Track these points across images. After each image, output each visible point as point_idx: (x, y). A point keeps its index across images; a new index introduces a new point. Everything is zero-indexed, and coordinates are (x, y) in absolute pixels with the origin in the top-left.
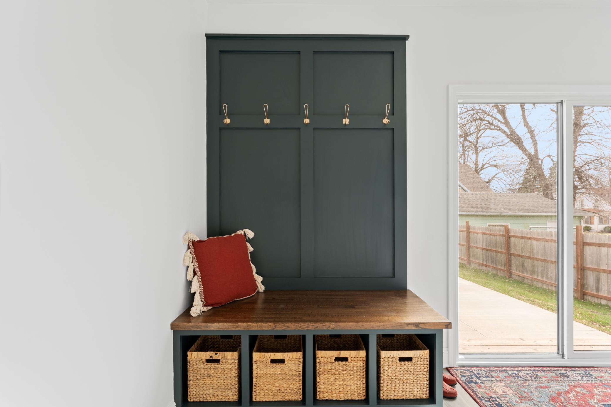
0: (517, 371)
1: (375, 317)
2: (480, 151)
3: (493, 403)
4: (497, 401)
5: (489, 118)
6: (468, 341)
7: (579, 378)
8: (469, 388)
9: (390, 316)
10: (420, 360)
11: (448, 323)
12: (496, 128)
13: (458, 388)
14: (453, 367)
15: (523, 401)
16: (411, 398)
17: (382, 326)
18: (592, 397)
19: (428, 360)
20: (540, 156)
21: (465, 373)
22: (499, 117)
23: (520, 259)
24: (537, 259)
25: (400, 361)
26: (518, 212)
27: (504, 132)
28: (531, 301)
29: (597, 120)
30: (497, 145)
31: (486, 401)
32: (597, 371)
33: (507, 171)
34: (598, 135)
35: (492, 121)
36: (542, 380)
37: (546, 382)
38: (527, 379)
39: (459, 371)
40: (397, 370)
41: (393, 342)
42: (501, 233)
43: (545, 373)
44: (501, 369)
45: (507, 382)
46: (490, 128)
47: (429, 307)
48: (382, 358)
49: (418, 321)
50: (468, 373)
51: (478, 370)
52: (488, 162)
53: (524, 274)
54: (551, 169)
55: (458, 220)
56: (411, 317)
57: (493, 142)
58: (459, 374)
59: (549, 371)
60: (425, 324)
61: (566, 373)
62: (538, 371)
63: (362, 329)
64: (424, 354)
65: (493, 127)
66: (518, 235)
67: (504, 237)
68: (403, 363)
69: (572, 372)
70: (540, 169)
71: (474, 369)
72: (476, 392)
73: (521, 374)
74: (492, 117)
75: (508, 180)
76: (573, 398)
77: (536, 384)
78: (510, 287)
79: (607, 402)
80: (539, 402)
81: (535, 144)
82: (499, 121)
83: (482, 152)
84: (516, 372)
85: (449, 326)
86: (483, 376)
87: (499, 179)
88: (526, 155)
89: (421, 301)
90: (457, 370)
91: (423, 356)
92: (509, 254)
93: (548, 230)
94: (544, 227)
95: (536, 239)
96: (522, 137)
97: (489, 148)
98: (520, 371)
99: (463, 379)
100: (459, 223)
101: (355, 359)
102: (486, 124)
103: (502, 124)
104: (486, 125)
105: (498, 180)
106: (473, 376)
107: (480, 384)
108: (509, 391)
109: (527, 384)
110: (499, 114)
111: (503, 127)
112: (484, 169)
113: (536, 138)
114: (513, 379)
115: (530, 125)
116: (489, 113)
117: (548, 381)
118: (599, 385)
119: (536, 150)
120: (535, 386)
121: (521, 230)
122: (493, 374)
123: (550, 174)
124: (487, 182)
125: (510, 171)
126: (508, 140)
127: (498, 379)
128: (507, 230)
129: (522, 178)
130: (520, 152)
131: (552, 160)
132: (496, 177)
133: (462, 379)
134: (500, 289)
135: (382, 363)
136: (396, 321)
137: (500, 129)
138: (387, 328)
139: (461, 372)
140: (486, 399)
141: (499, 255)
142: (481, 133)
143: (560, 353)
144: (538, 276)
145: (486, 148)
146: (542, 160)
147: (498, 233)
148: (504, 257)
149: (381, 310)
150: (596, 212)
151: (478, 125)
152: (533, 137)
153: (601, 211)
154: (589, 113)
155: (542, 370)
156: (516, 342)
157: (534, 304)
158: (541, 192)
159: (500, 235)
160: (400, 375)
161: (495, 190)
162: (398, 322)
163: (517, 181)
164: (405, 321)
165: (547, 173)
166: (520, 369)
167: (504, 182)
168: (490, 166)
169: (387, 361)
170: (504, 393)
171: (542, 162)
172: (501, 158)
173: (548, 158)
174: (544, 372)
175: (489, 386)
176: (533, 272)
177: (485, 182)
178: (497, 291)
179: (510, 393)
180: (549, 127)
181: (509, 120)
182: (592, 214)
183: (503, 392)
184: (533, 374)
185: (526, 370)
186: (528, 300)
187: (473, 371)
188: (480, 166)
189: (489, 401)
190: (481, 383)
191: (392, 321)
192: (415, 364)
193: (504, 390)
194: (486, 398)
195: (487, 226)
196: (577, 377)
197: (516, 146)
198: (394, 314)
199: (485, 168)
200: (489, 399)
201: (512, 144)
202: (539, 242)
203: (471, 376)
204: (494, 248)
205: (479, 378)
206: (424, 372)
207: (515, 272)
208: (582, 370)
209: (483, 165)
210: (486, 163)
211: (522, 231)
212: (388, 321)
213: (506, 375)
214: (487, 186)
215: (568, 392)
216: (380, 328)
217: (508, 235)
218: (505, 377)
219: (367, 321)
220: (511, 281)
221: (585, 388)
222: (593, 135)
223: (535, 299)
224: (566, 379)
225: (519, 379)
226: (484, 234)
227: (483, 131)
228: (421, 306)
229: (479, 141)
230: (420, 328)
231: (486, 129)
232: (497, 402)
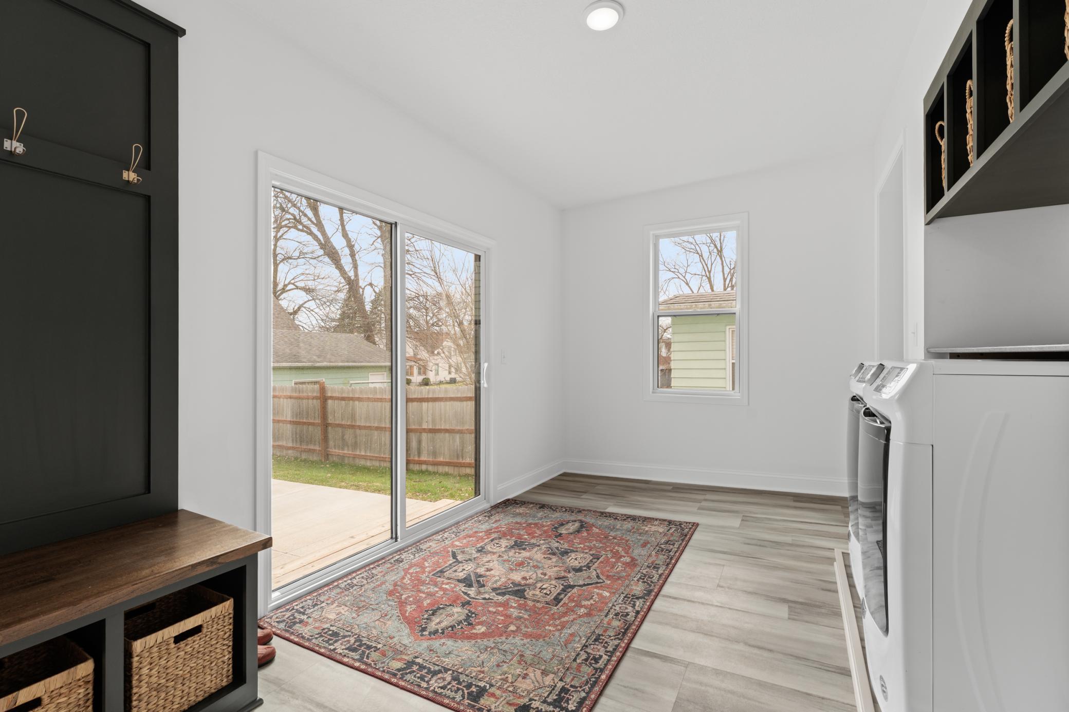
0: (351, 579)
1: (119, 579)
2: (281, 262)
3: (326, 635)
4: (331, 630)
5: (296, 212)
6: (282, 568)
7: (412, 557)
8: (292, 633)
9: (155, 565)
10: (217, 623)
11: (267, 540)
12: (305, 229)
13: (276, 642)
14: (264, 617)
15: (360, 614)
16: (200, 699)
17: (138, 589)
18: (424, 572)
19: (231, 616)
20: (362, 284)
21: (284, 615)
22: (310, 213)
23: (340, 430)
24: (360, 427)
25: (175, 644)
26: (335, 362)
27: (315, 238)
28: (356, 486)
29: (417, 249)
30: (306, 256)
31: (316, 638)
32: (426, 542)
33: (320, 299)
34: (418, 267)
35: (300, 217)
36: (378, 577)
37: (382, 577)
38: (362, 584)
39: (274, 617)
40: (170, 663)
41: (151, 619)
42: (315, 394)
43: (381, 567)
44: (331, 586)
45: (340, 599)
46: (295, 227)
47: (230, 526)
48: (135, 655)
49: (214, 554)
50: (288, 614)
51: (302, 603)
52: (292, 282)
53: (344, 452)
54: (372, 302)
55: (272, 375)
56: (199, 552)
57: (301, 251)
58: (274, 622)
59: (384, 563)
60: (228, 554)
61: (399, 558)
62: (372, 568)
63: (88, 613)
64: (224, 608)
65: (300, 227)
66: (338, 396)
67: (319, 401)
68: (182, 644)
69: (405, 553)
70: (360, 301)
71: (296, 603)
72: (302, 634)
73: (355, 582)
74: (300, 211)
75: (321, 313)
76: (409, 582)
77: (372, 585)
78: (327, 473)
79: (436, 570)
80: (377, 604)
81: (355, 267)
82: (309, 219)
83: (284, 263)
84: (349, 581)
85: (268, 545)
86: (309, 608)
87: (310, 310)
88: (345, 278)
89: (211, 522)
90: (271, 618)
91: (223, 613)
92: (325, 425)
93: (371, 386)
94: (366, 382)
95: (359, 399)
96: (340, 252)
97: (294, 259)
98: (354, 578)
99: (282, 626)
100: (273, 381)
101: (63, 691)
102: (291, 219)
103: (312, 225)
104: (291, 221)
105: (307, 312)
106: (296, 615)
107: (307, 620)
108: (344, 610)
109: (363, 590)
110: (309, 209)
111: (315, 230)
112: (287, 291)
113: (357, 257)
114: (346, 593)
115: (350, 236)
116: (295, 203)
117: (384, 576)
118: (429, 556)
119: (356, 275)
120: (371, 588)
121: (340, 387)
122: (322, 598)
123: (372, 309)
124: (291, 314)
125: (324, 299)
126: (321, 252)
127: (329, 602)
128: (323, 389)
129: (339, 312)
130: (336, 273)
131: (374, 290)
132: (305, 307)
133: (280, 627)
134: (315, 480)
135: (135, 664)
136: (169, 569)
137: (311, 233)
138: (150, 589)
139: (277, 618)
140: (317, 636)
141: (311, 428)
142: (282, 231)
143: (394, 536)
144: (360, 450)
145: (290, 258)
146: (363, 289)
147: (310, 395)
148: (318, 432)
149: (128, 561)
150: (415, 360)
151: (278, 218)
152: (353, 255)
153: (420, 360)
154: (410, 238)
155: (377, 566)
156: (346, 544)
157: (358, 489)
158: (362, 333)
159: (313, 398)
160: (177, 668)
161: (302, 327)
162: (174, 569)
163: (333, 316)
164: (189, 563)
165: (368, 307)
166: (354, 575)
167: (316, 315)
168: (295, 289)
169: (148, 657)
170: (338, 616)
171: (363, 292)
172: (311, 278)
173: (370, 287)
174: (379, 566)
175: (318, 616)
176: (355, 446)
177: (288, 313)
178: (311, 483)
179: (345, 612)
180: (372, 245)
181: (323, 222)
182: (413, 363)
183: (338, 614)
184: (368, 575)
185: (361, 574)
186: (351, 485)
187: (295, 607)
188: (280, 287)
189: (322, 636)
190: (307, 618)
191: (162, 572)
192: (207, 633)
193: (338, 611)
194: (316, 634)
195: (293, 385)
196: (410, 557)
197: (332, 263)
198: (163, 558)
199: (289, 290)
200: (321, 633)
201: (327, 259)
202: (361, 403)
203: (293, 615)
204: (305, 418)
205: (304, 614)
206: (224, 639)
207: (334, 450)
208: (414, 548)
209: (285, 286)
210: (289, 283)
211: (342, 389)
212: (152, 575)
213: (339, 590)
214: (291, 320)
215: (403, 578)
216: (135, 595)
217: (323, 397)
218: (338, 594)
219: (99, 594)
220: (328, 466)
221: (418, 566)
222: (414, 265)
223: (359, 482)
224: (401, 564)
225: (354, 588)
226: (291, 397)
227: (285, 229)
228: (212, 529)
229: (279, 244)
230: (218, 566)
231: (290, 228)
232: (330, 632)
